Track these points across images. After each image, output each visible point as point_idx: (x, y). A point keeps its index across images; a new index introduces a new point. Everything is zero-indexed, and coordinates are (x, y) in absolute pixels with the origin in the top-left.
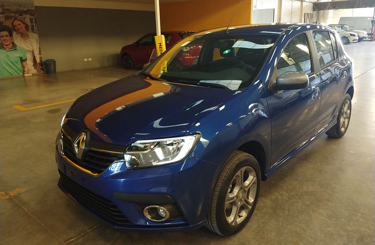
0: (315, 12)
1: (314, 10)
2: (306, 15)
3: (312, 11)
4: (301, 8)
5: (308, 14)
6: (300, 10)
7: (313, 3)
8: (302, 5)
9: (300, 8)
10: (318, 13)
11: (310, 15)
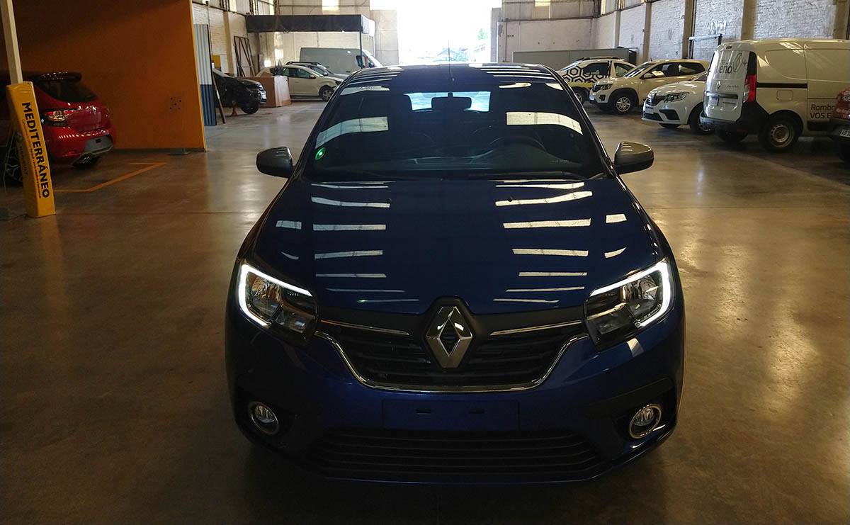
0: (251, 35)
1: (249, 31)
2: (237, 40)
3: (246, 32)
4: (225, 25)
5: (240, 38)
6: (224, 29)
7: (245, 16)
8: (226, 18)
9: (223, 25)
10: (257, 37)
11: (243, 40)
